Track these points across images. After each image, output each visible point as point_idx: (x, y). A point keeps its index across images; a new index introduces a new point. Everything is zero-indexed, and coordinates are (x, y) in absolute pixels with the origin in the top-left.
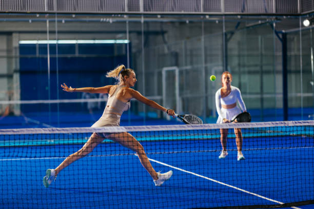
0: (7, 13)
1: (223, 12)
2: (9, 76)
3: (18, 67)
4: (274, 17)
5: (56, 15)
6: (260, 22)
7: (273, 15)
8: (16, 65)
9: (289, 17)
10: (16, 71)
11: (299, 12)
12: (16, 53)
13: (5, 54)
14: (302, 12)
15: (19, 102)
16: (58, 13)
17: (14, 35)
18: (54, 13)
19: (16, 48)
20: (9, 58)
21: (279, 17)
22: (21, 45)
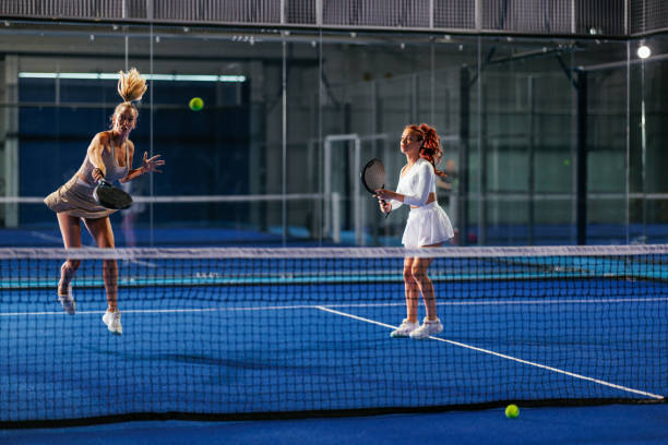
0: (55, 20)
1: (478, 28)
3: (16, 128)
4: (573, 41)
5: (152, 27)
6: (545, 50)
7: (569, 36)
8: (11, 121)
9: (606, 41)
10: (10, 136)
11: (626, 32)
12: (12, 97)
14: (633, 32)
16: (155, 24)
17: (8, 59)
18: (148, 24)
19: (12, 87)
21: (581, 41)
22: (22, 80)
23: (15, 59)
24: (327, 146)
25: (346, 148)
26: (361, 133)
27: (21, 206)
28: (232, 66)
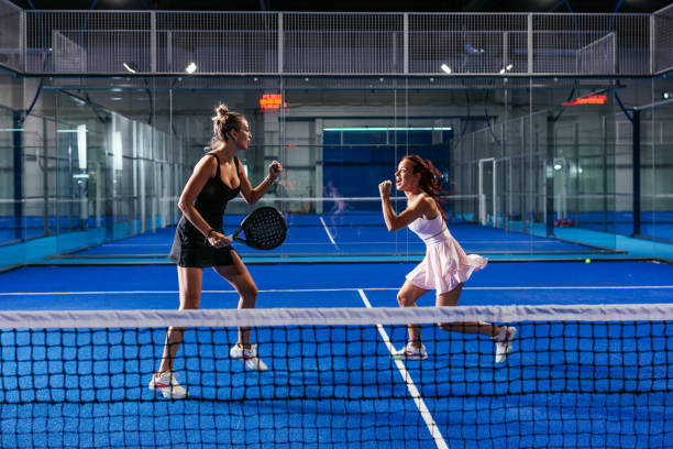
2: (312, 169)
3: (321, 159)
8: (319, 155)
10: (319, 163)
11: (651, 71)
12: (320, 142)
13: (307, 143)
14: (656, 71)
15: (322, 199)
17: (317, 120)
19: (319, 136)
20: (311, 147)
22: (325, 132)
23: (321, 120)
24: (480, 165)
25: (488, 166)
26: (496, 158)
27: (324, 202)
28: (437, 121)
